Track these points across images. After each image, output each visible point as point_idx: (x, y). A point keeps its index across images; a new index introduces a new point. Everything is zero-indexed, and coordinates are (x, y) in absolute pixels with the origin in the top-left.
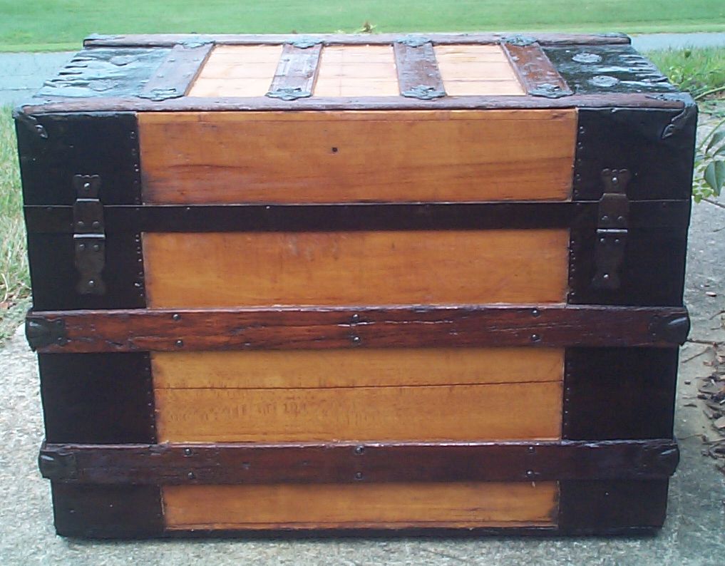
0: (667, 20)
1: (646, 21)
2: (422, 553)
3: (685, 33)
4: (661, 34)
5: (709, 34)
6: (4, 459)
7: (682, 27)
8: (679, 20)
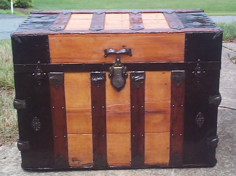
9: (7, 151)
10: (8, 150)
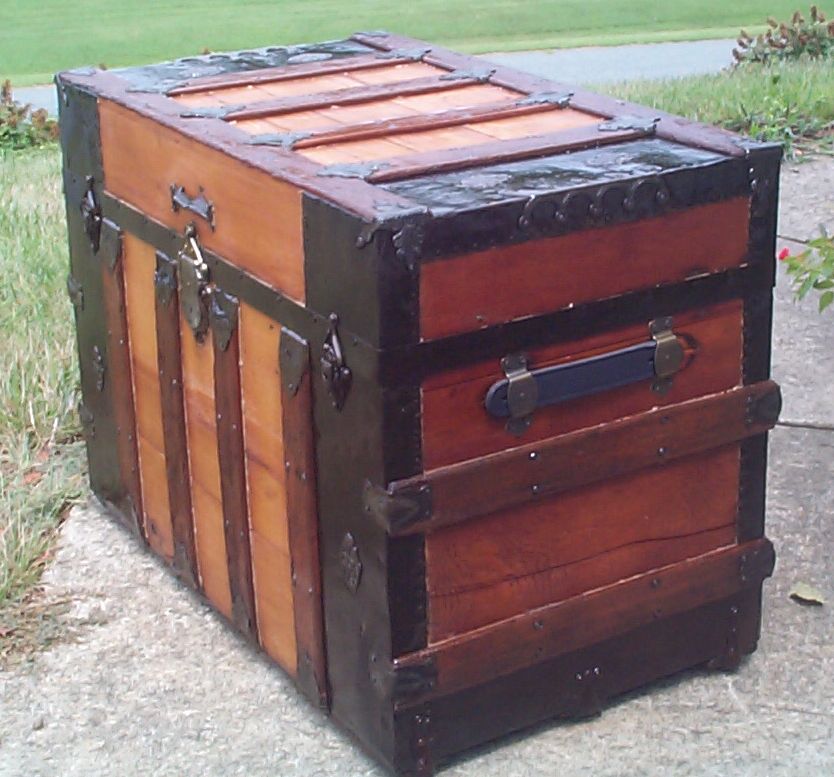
0: (586, 29)
1: (558, 31)
2: (763, 710)
3: (615, 45)
4: (583, 48)
5: (645, 46)
6: (173, 647)
7: (609, 38)
8: (601, 28)
9: (31, 696)
10: (33, 688)
